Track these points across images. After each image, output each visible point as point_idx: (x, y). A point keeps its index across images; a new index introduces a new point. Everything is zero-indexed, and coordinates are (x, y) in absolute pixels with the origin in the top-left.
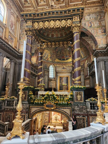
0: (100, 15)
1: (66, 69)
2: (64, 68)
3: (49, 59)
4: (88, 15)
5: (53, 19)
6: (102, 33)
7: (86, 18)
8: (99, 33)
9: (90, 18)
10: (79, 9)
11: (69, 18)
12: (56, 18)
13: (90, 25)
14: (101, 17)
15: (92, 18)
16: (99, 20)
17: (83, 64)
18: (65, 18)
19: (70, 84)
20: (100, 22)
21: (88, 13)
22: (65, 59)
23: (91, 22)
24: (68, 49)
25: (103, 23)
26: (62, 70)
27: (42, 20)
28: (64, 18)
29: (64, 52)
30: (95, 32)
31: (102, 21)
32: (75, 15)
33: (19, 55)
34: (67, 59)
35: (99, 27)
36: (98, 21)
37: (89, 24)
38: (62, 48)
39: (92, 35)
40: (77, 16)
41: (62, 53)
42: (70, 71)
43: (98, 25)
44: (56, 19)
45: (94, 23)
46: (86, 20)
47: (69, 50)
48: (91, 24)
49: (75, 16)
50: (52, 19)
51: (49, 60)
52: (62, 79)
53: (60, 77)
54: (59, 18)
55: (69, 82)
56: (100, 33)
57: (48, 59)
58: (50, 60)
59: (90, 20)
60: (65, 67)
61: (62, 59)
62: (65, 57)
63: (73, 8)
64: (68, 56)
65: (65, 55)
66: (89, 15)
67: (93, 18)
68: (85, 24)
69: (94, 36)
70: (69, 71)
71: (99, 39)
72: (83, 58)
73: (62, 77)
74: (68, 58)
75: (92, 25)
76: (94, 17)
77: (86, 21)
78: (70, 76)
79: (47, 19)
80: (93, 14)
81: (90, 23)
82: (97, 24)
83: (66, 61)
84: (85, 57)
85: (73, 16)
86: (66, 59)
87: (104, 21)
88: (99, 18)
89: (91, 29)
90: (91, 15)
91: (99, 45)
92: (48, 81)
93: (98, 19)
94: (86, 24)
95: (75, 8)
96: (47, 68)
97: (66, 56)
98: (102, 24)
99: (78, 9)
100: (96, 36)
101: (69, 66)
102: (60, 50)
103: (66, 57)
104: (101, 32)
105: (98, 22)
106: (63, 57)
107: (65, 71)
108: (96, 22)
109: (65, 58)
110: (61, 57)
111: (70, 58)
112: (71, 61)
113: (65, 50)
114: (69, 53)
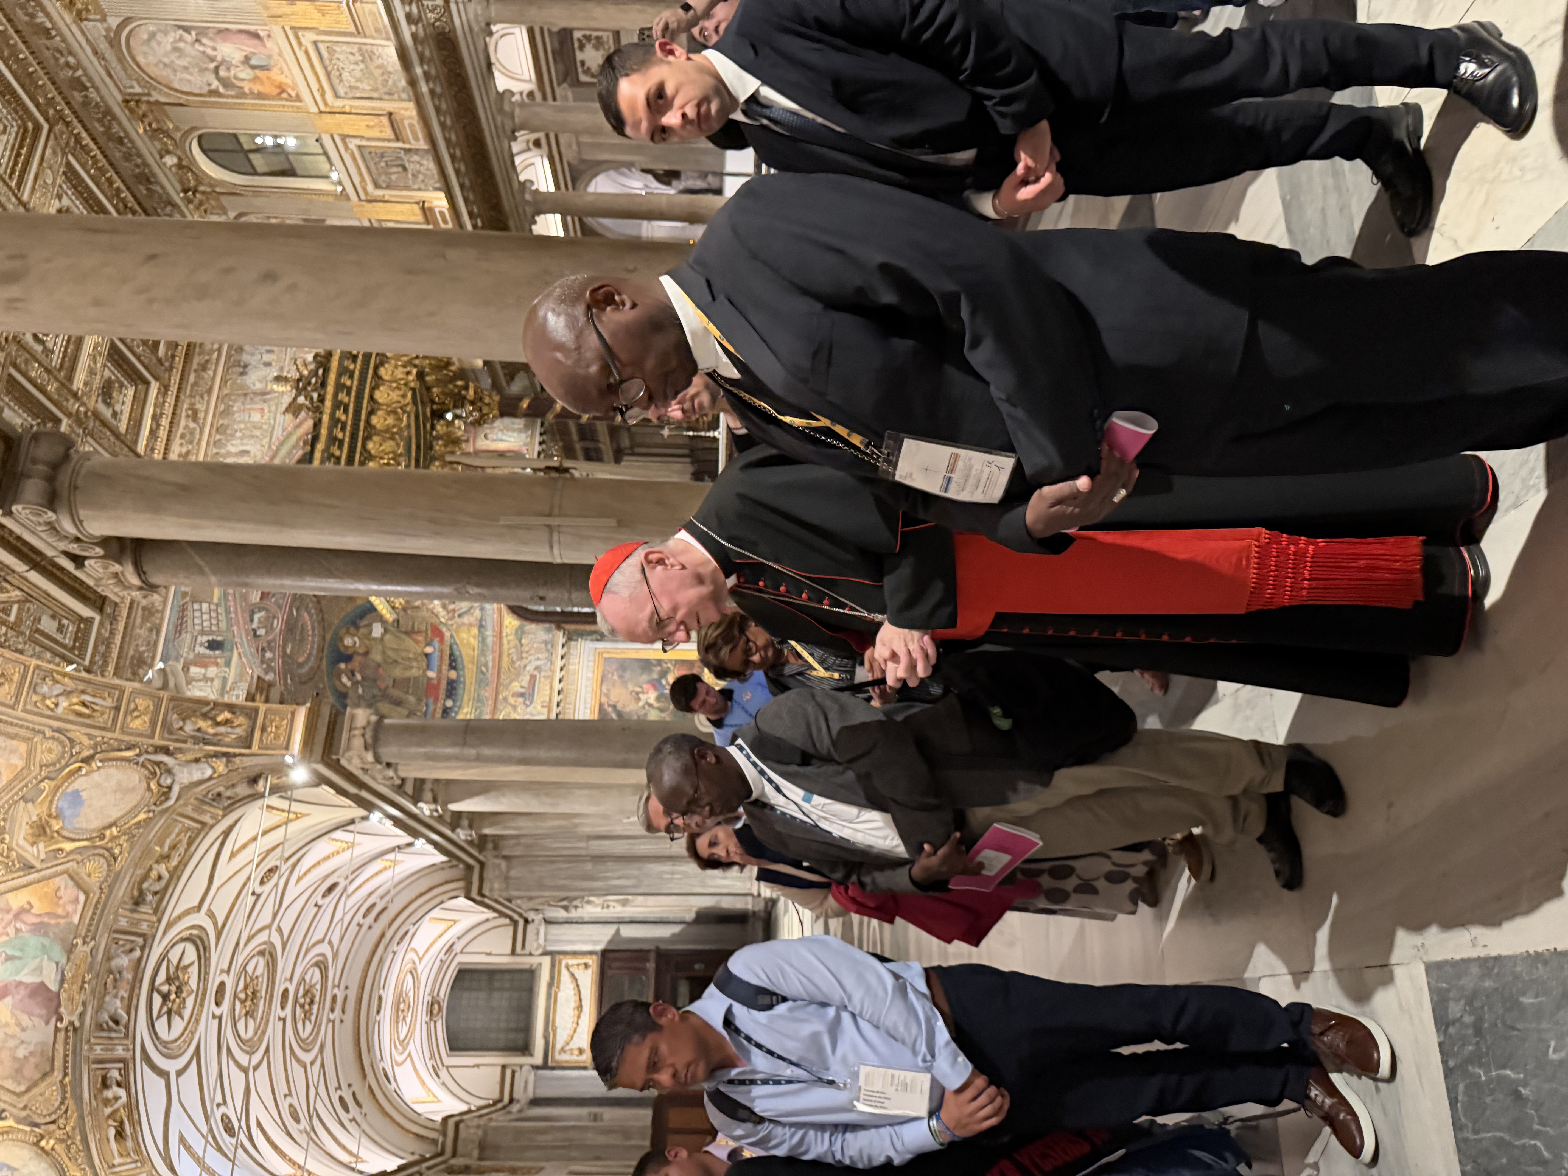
1: (533, 678)
2: (522, 695)
22: (453, 674)
24: (377, 630)
29: (398, 672)
34: (455, 661)
38: (359, 677)
41: (395, 693)
42: (560, 642)
47: (386, 631)
60: (515, 687)
61: (449, 703)
62: (431, 674)
64: (429, 650)
65: (414, 673)
70: (553, 651)
73: (601, 706)
74: (448, 653)
78: (600, 645)
83: (470, 669)
86: (451, 667)
97: (429, 667)
101: (517, 654)
102: (374, 696)
103: (435, 662)
106: (431, 688)
109: (439, 680)
110: (427, 705)
111: (452, 636)
112: (475, 631)
113: (376, 656)
114: (406, 633)
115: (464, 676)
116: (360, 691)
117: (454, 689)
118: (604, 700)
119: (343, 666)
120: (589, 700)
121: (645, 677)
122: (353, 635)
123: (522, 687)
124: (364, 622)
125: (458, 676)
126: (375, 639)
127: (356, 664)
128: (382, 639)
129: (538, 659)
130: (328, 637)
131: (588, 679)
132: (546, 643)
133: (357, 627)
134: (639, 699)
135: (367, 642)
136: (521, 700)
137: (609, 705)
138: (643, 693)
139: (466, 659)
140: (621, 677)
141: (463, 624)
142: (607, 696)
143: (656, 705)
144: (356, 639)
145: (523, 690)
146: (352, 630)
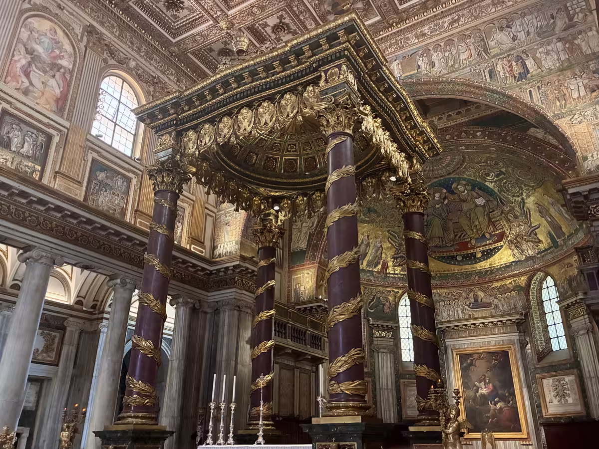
0: (566, 8)
1: (489, 305)
2: (476, 300)
3: (390, 264)
4: (501, 29)
5: (246, 100)
6: (593, 91)
7: (492, 44)
8: (575, 95)
9: (514, 38)
10: (335, 34)
11: (306, 78)
12: (258, 96)
13: (517, 70)
14: (571, 19)
15: (522, 36)
16: (562, 35)
17: (576, 272)
18: (292, 84)
19: (525, 390)
20: (572, 44)
21: (502, 17)
22: (480, 255)
23: (524, 56)
24: (480, 201)
25: (588, 43)
26: (470, 318)
27: (210, 116)
28: (287, 86)
29: (464, 222)
30: (550, 97)
31: (580, 33)
32: (325, 61)
33: (211, 271)
34: (488, 254)
35: (570, 67)
36: (560, 40)
37: (514, 63)
38: (446, 202)
39: (537, 112)
40: (338, 63)
42: (513, 318)
43: (563, 58)
44: (257, 100)
45: (538, 55)
46: (494, 52)
47: (484, 206)
48: (524, 65)
49: (327, 67)
50: (242, 102)
51: (390, 270)
52: (471, 364)
53: (464, 357)
54: (267, 93)
55: (515, 380)
56: (579, 97)
57: (385, 267)
58: (398, 270)
59: (513, 49)
60: (481, 294)
61: (459, 258)
62: (473, 242)
63: (310, 39)
64: (488, 236)
65: (469, 232)
66: (508, 27)
67: (528, 33)
68: (490, 73)
69: (550, 115)
70: (508, 315)
71: (582, 128)
72: (571, 235)
73: (471, 355)
74: (492, 247)
75: (529, 66)
76: (532, 30)
77: (493, 57)
78: (517, 346)
79: (224, 109)
80: (524, 15)
81: (519, 58)
82: (558, 53)
83: (484, 265)
84: (577, 231)
85: (320, 66)
86: (483, 253)
87: (590, 34)
88: (560, 24)
89: (527, 86)
90: (518, 22)
91: (585, 159)
92: (397, 382)
93: (557, 29)
94: (499, 68)
95: (317, 35)
96: (387, 310)
97: (476, 239)
98: (584, 48)
99: (328, 34)
100: (559, 116)
101: (504, 290)
103: (481, 243)
104: (582, 89)
105: (559, 44)
106: (465, 245)
107: (486, 321)
108: (549, 48)
109: (473, 248)
110: (453, 245)
111: (502, 246)
112: (512, 259)
113: (465, 207)
114: (490, 219)
115: (480, 261)
116: (437, 206)
117: (470, 258)
118: (476, 356)
119: (445, 191)
120: (473, 346)
121: (497, 383)
122: (466, 189)
123: (482, 300)
124: (480, 192)
125: (478, 258)
126: (474, 202)
127: (451, 197)
128: (477, 206)
129: (503, 306)
130: (452, 176)
131: (489, 342)
132: (515, 308)
133: (473, 189)
134: (480, 382)
135: (469, 198)
136: (473, 301)
137: (472, 360)
138: (485, 384)
139: (492, 259)
140: (495, 366)
141: (513, 250)
142: (479, 358)
143: (478, 395)
144: (466, 192)
145: (479, 301)
146: (469, 188)
